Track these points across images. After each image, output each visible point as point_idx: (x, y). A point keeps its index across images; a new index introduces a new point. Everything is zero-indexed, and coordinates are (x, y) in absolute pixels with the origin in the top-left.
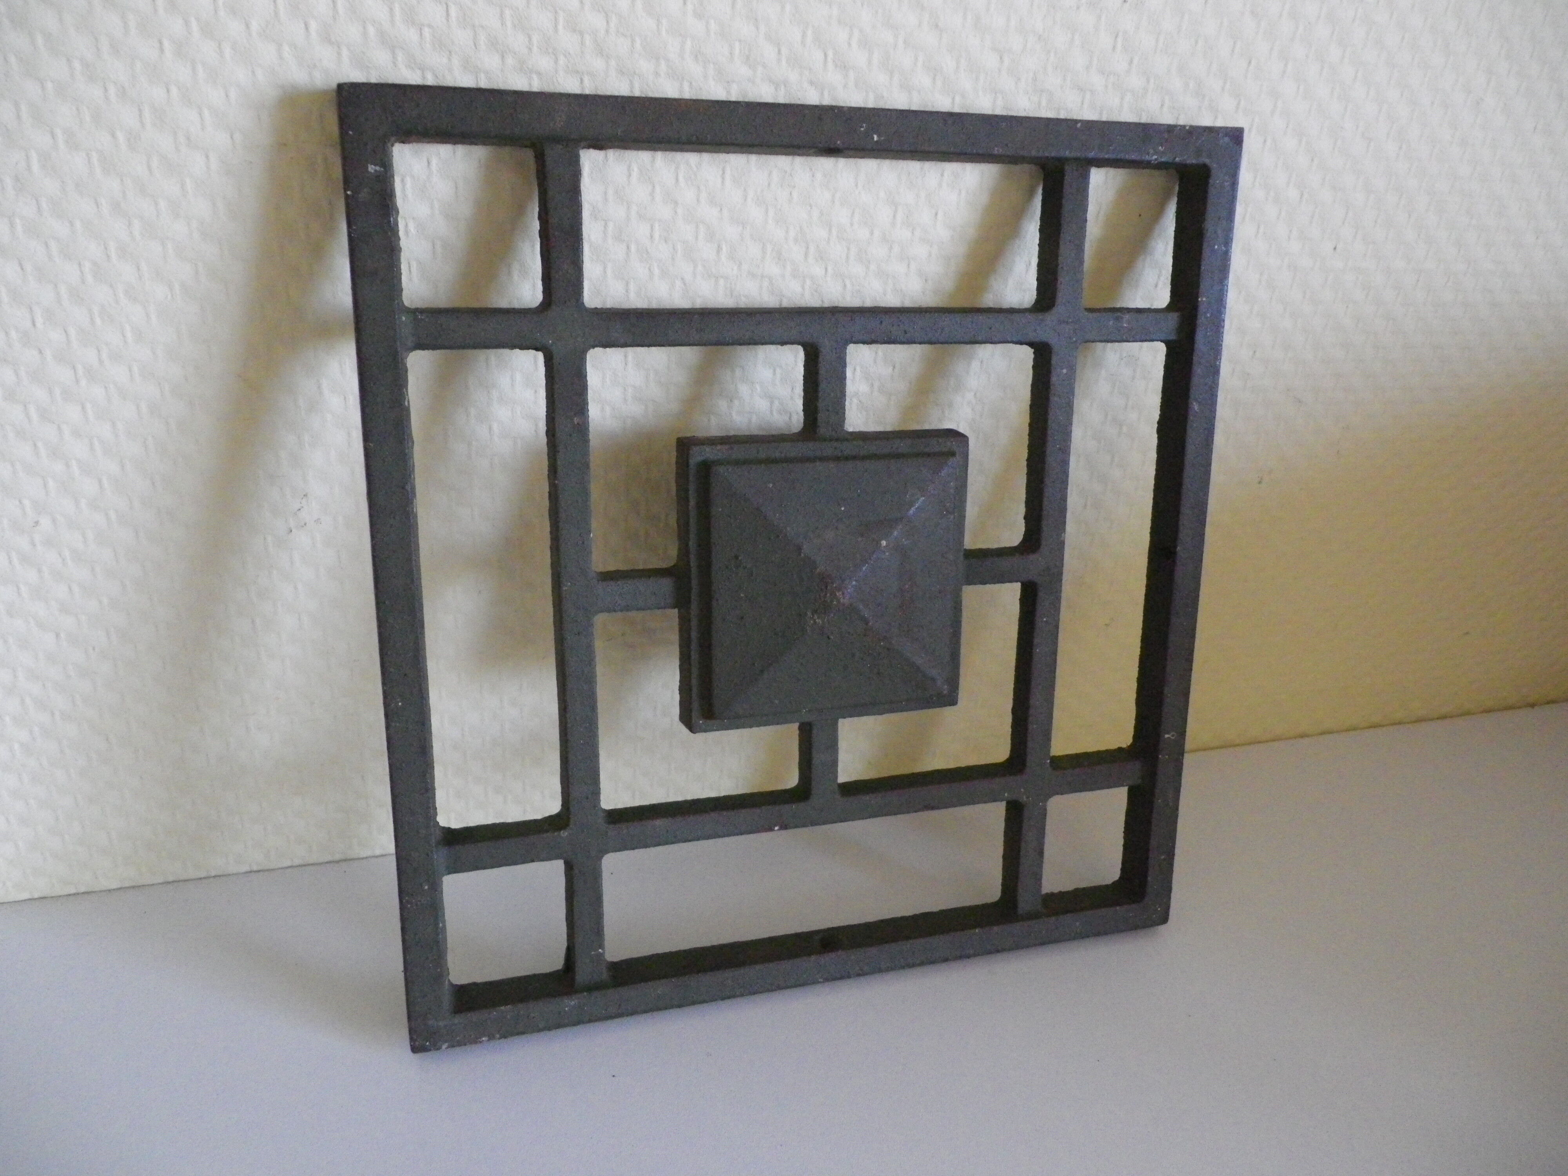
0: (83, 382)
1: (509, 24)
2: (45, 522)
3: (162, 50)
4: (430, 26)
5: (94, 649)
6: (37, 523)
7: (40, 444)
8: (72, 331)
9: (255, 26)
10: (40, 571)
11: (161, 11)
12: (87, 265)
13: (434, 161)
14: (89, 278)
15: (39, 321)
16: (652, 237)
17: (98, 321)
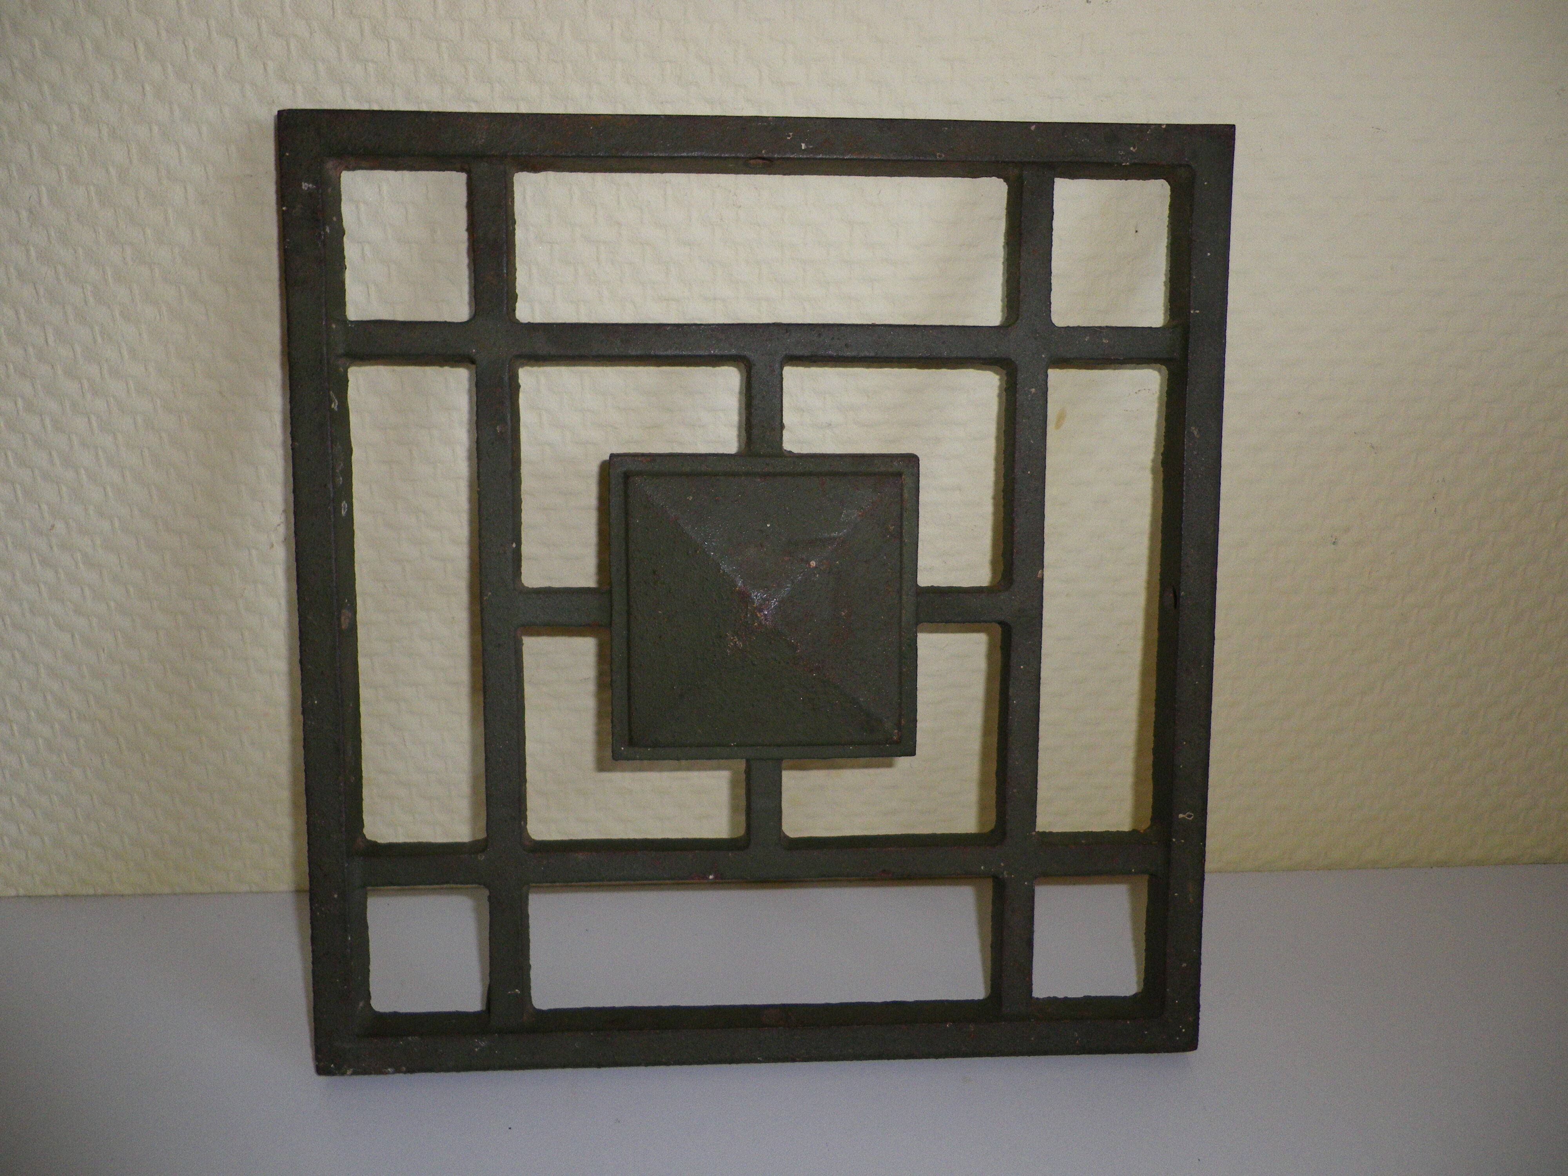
0: (89, 396)
1: (446, 56)
2: (60, 526)
3: (144, 94)
4: (372, 61)
5: (104, 650)
6: (53, 526)
7: (54, 453)
8: (78, 349)
9: (220, 69)
10: (57, 572)
11: (142, 59)
12: (89, 287)
13: (385, 187)
14: (91, 300)
15: (51, 339)
16: (598, 258)
17: (99, 340)
